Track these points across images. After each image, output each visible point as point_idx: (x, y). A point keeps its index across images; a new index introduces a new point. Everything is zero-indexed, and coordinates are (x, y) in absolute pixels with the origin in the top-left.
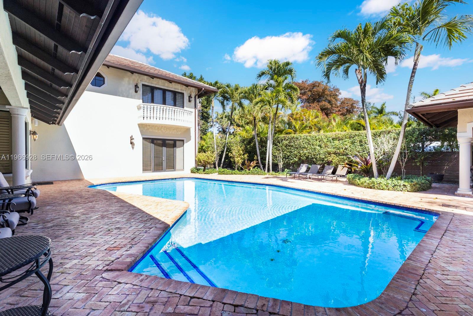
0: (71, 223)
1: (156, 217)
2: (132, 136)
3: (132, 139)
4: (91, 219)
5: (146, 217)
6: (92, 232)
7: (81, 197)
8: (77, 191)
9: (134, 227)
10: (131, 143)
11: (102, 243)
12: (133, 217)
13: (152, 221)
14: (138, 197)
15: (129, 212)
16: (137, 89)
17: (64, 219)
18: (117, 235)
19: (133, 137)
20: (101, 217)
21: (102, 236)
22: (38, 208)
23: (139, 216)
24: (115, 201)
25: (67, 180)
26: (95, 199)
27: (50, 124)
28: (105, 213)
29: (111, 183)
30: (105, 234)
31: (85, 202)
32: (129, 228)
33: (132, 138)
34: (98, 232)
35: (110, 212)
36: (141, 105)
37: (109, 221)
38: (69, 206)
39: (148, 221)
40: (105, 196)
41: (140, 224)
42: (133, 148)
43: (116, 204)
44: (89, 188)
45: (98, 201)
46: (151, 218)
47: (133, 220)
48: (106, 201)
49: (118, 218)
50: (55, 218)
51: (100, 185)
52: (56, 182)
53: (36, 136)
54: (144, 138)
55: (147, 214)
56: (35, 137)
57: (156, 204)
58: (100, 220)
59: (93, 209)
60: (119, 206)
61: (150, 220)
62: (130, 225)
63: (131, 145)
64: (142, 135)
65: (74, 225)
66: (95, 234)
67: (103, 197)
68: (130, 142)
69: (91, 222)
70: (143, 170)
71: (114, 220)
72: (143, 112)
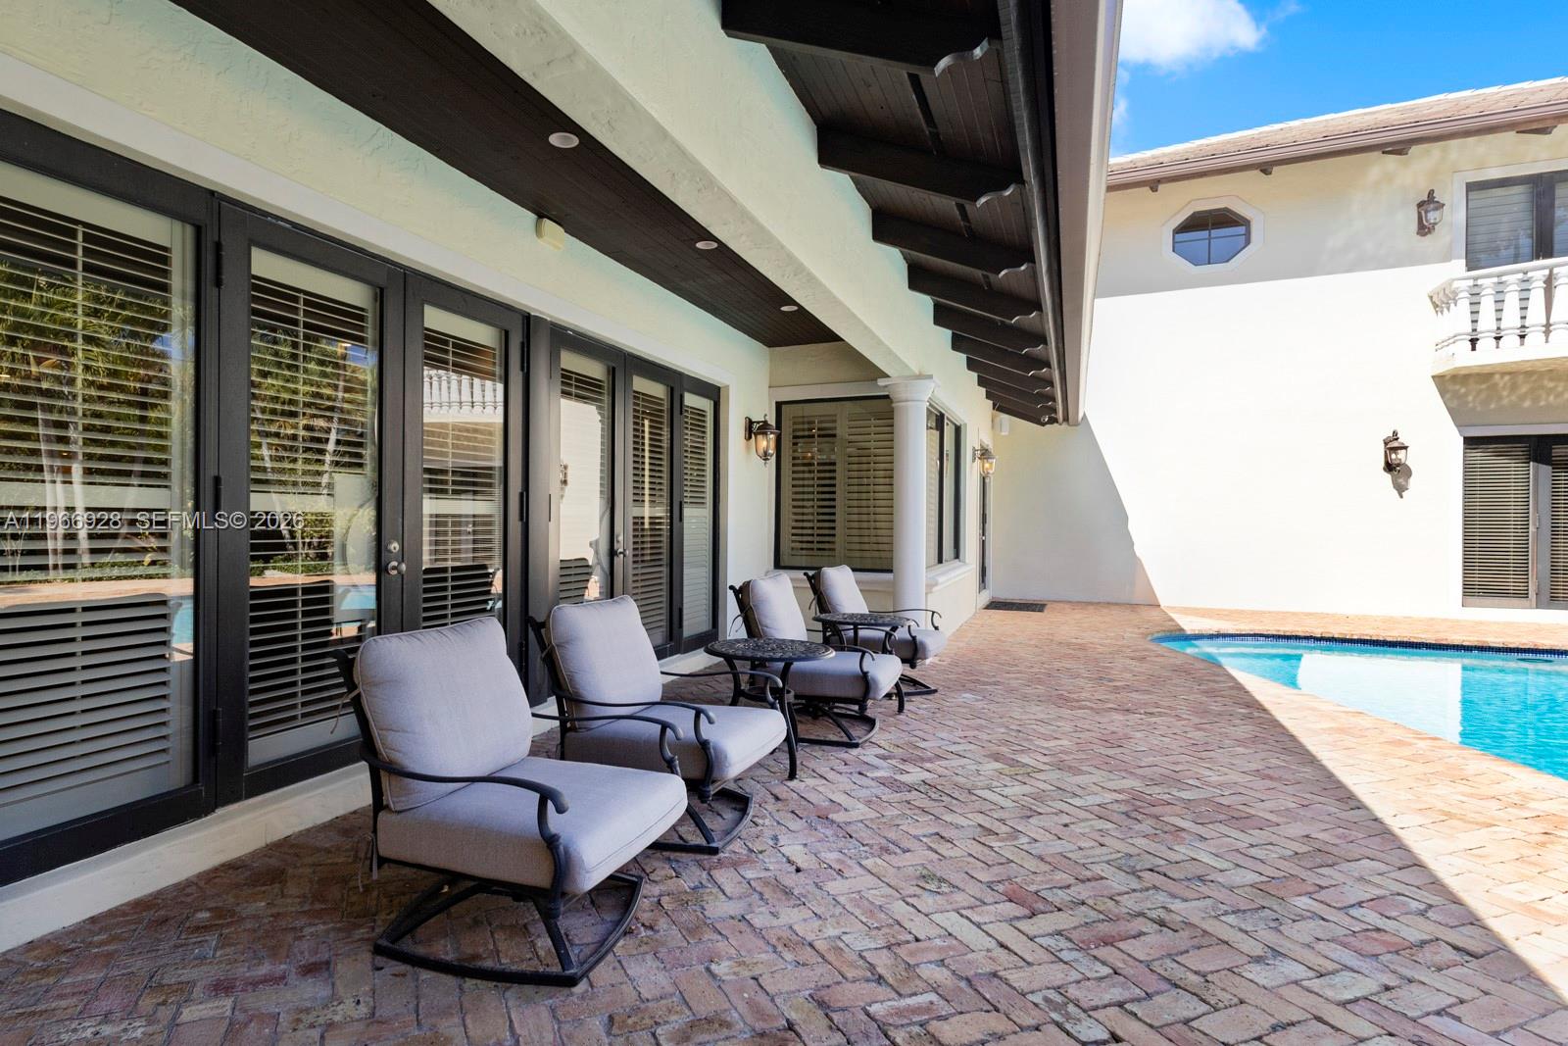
0: (986, 794)
1: (1522, 949)
2: (1395, 433)
3: (1395, 449)
4: (1077, 802)
5: (1422, 914)
6: (1033, 888)
7: (1101, 678)
8: (1101, 649)
9: (1298, 971)
10: (1389, 467)
11: (1037, 998)
12: (1312, 878)
13: (1468, 970)
14: (1400, 743)
15: (1296, 830)
16: (1432, 216)
17: (975, 767)
18: (1153, 983)
19: (1403, 439)
20: (1123, 808)
21: (1063, 943)
22: (935, 691)
23: (1361, 879)
24: (1244, 730)
25: (1091, 604)
26: (1154, 698)
27: (1043, 425)
28: (1157, 789)
29: (1267, 636)
30: (1085, 934)
31: (1100, 705)
32: (1258, 960)
33: (1395, 444)
34: (1059, 897)
35: (1185, 795)
36: (1456, 284)
37: (1152, 847)
38: (1035, 709)
39: (1427, 955)
40: (1205, 692)
41: (1348, 958)
42: (1401, 489)
43: (1241, 750)
44: (1153, 646)
45: (1160, 714)
46: (1464, 938)
47: (1304, 902)
48: (1196, 720)
49: (1210, 846)
50: (953, 748)
51: (1211, 637)
52: (1055, 605)
53: (991, 463)
54: (1471, 442)
55: (1436, 884)
56: (987, 465)
57: (1538, 827)
58: (1109, 826)
59: (1111, 752)
60: (1254, 766)
61: (1451, 955)
62: (1271, 938)
63: (1388, 477)
64: (1459, 425)
65: (986, 807)
66: (1040, 906)
67: (1191, 697)
68: (1382, 464)
69: (1066, 819)
70: (1465, 594)
71: (1183, 851)
72: (1468, 317)
